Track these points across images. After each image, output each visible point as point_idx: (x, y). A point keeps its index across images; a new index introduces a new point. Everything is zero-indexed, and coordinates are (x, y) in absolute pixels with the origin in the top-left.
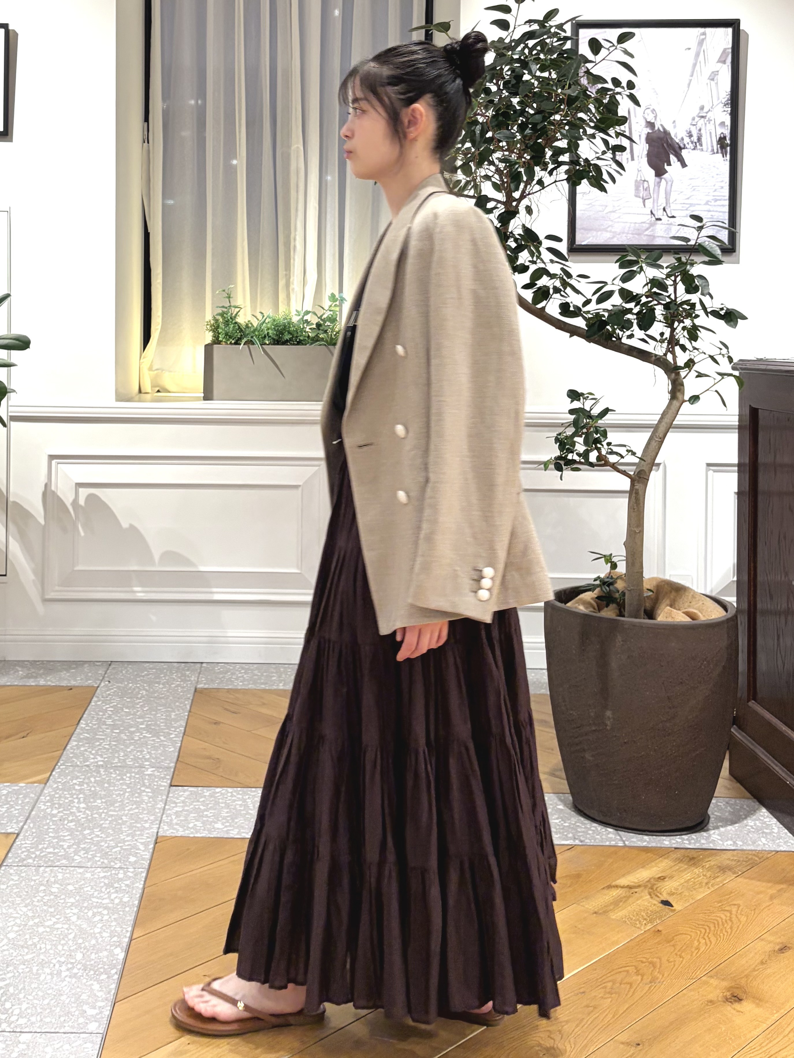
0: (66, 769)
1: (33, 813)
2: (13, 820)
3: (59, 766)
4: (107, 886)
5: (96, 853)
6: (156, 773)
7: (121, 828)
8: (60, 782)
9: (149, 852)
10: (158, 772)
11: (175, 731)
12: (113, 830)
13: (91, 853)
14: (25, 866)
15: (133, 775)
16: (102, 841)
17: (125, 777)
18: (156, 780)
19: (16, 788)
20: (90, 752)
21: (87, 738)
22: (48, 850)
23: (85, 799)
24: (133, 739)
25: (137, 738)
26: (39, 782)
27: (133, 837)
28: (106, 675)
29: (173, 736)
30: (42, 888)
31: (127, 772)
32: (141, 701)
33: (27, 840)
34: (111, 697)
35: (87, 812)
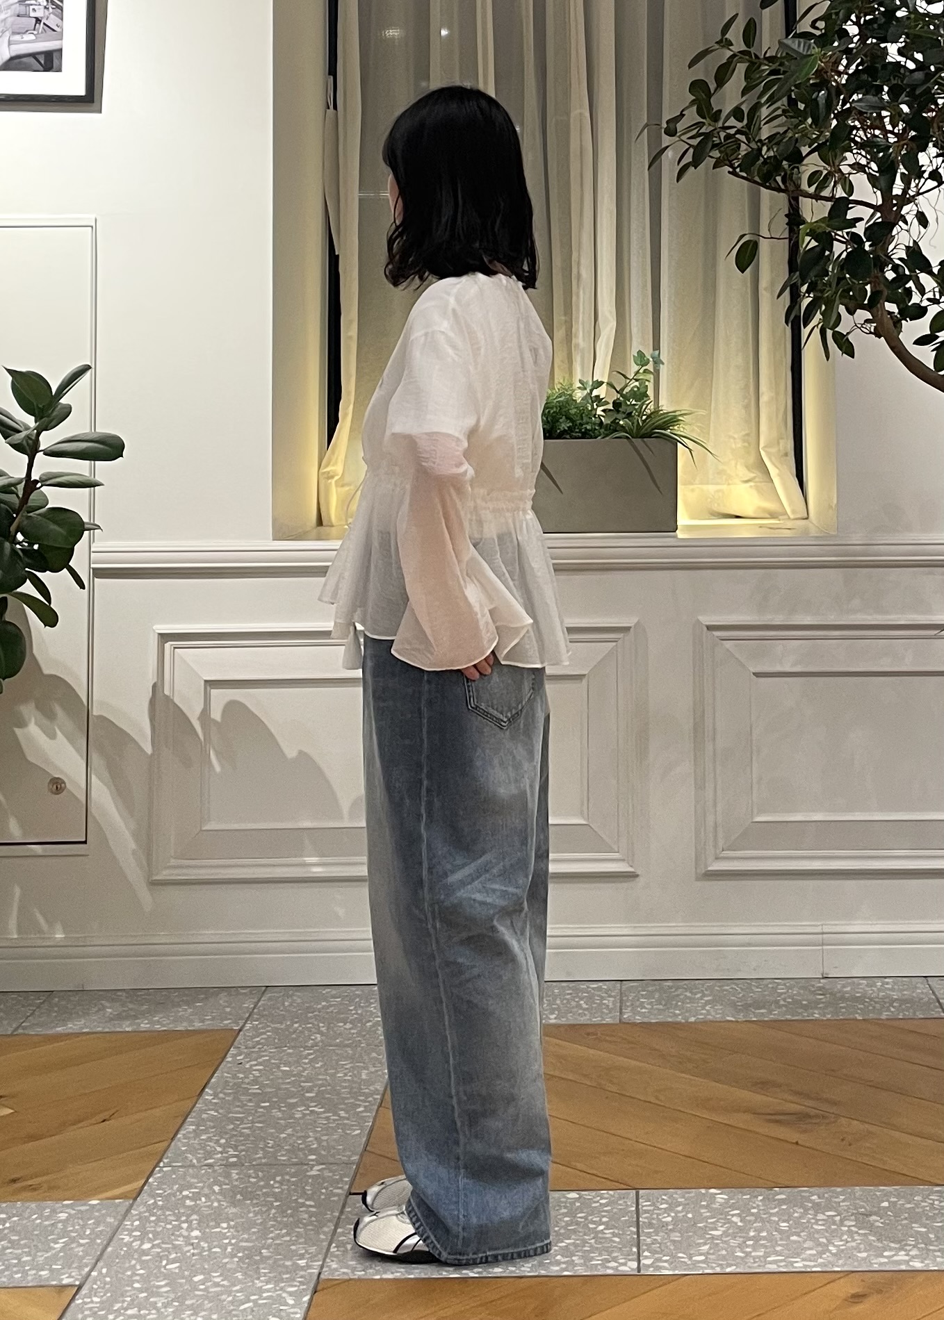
0: (173, 1171)
1: (110, 1249)
2: (73, 1262)
3: (162, 1168)
6: (327, 1174)
7: (258, 1268)
8: (160, 1195)
9: (302, 1309)
10: (330, 1170)
11: (365, 1101)
12: (245, 1274)
15: (287, 1177)
16: (222, 1293)
17: (272, 1182)
18: (326, 1184)
19: (83, 1208)
20: (217, 1142)
21: (212, 1118)
22: (130, 1312)
23: (200, 1222)
24: (291, 1118)
25: (298, 1115)
26: (123, 1196)
27: (276, 1284)
28: (255, 1011)
29: (361, 1109)
31: (277, 1174)
32: (312, 1051)
33: (95, 1296)
34: (260, 1046)
35: (203, 1244)
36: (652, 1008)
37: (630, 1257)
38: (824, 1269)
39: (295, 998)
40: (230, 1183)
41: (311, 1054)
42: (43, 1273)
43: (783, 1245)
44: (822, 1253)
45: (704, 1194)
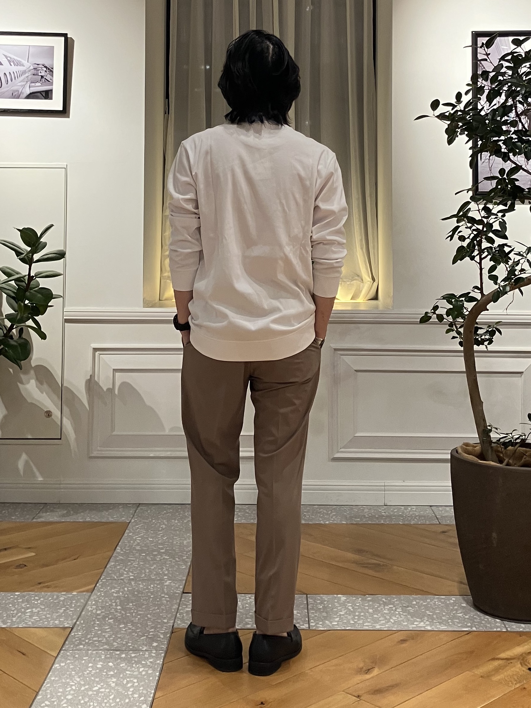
0: (106, 582)
1: (83, 613)
2: (68, 618)
3: (102, 580)
4: (136, 663)
5: (129, 641)
6: (173, 584)
7: (147, 623)
8: (102, 591)
9: (166, 639)
11: (186, 554)
12: (141, 625)
13: (125, 640)
14: (78, 650)
15: (155, 585)
16: (133, 633)
17: (149, 587)
19: (70, 596)
20: (124, 570)
21: (122, 560)
22: (95, 639)
23: (120, 603)
24: (155, 560)
25: (158, 559)
26: (87, 591)
27: (155, 629)
28: (136, 514)
29: (185, 558)
30: (90, 665)
31: (151, 584)
32: (161, 532)
33: (79, 632)
34: (139, 530)
35: (122, 612)
36: (309, 516)
37: (306, 622)
38: (389, 629)
39: (152, 509)
40: (132, 587)
41: (161, 534)
42: (56, 622)
43: (370, 619)
44: (388, 622)
45: (335, 597)
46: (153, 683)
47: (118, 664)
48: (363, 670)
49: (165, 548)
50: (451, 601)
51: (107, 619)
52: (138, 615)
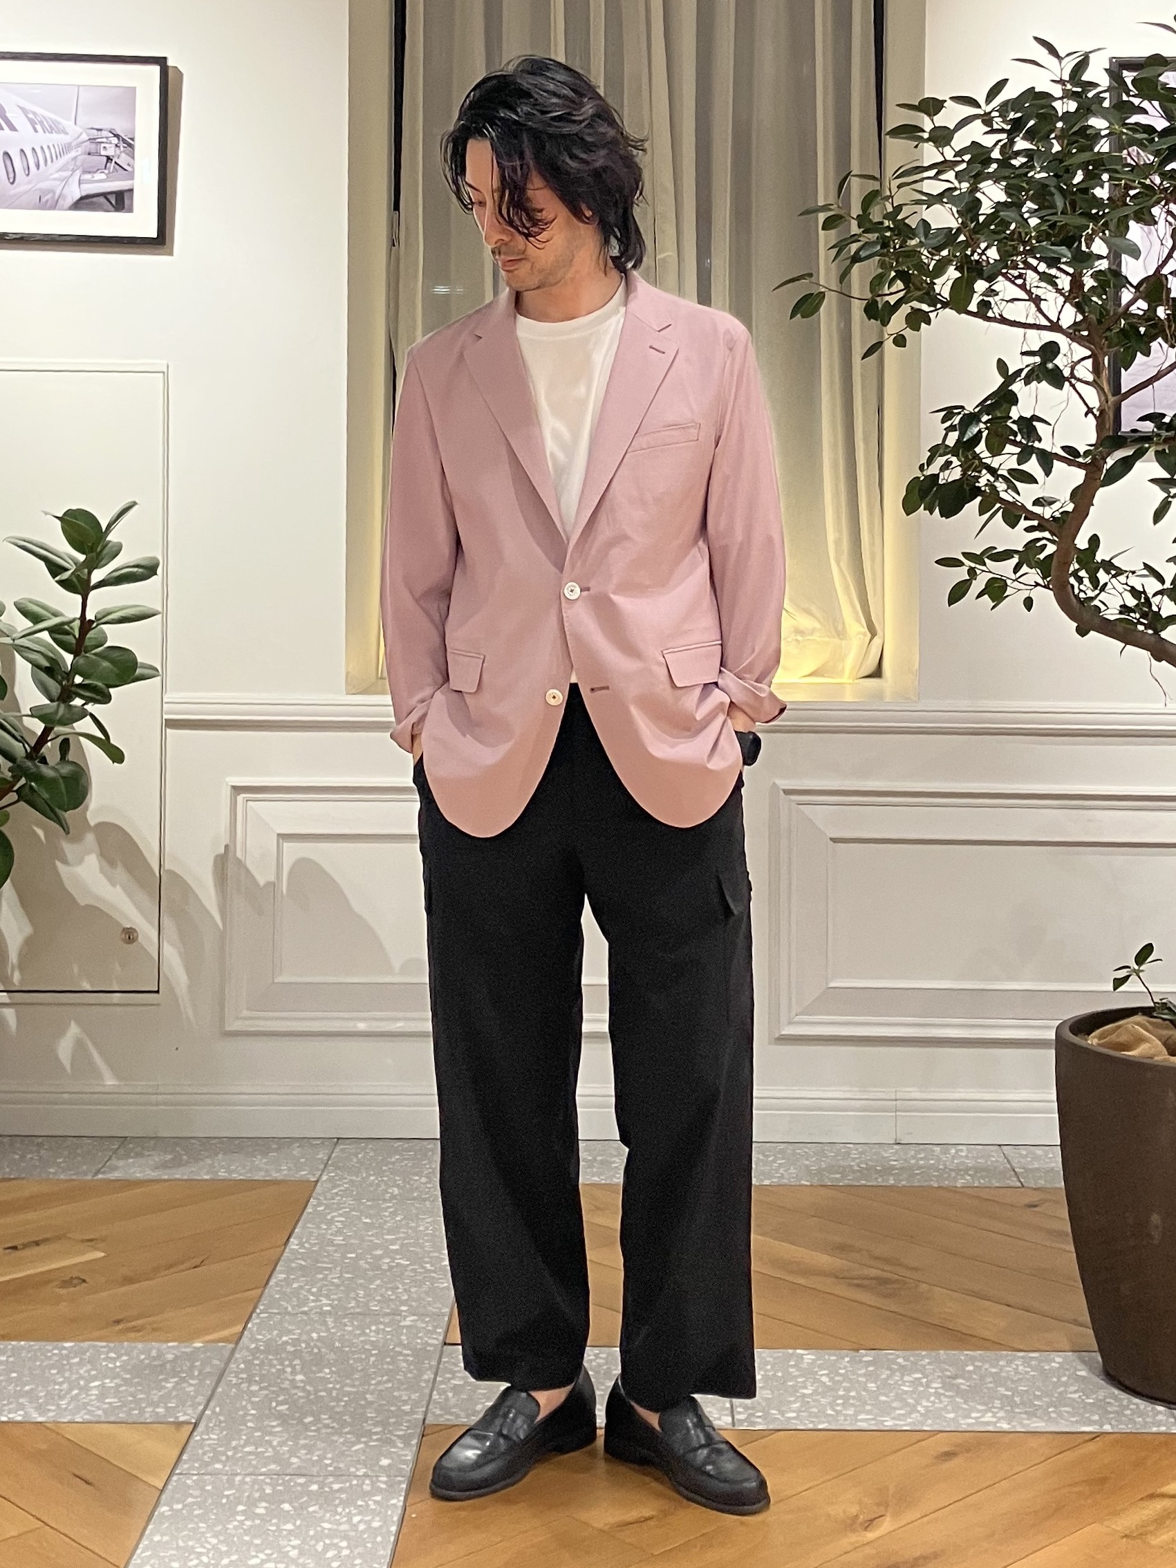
0: (269, 1318)
1: (220, 1390)
2: (186, 1401)
3: (258, 1314)
4: (345, 1503)
5: (325, 1453)
6: (420, 1324)
7: (365, 1412)
8: (260, 1340)
9: (411, 1451)
10: (423, 1321)
12: (352, 1417)
13: (317, 1453)
14: (211, 1474)
15: (381, 1327)
16: (333, 1434)
17: (368, 1331)
18: (420, 1335)
19: (188, 1350)
20: (309, 1291)
21: (302, 1267)
22: (247, 1449)
23: (303, 1367)
24: (379, 1269)
25: (385, 1267)
26: (227, 1339)
27: (384, 1427)
28: (330, 1162)
30: (241, 1508)
31: (371, 1323)
32: (388, 1205)
33: (212, 1434)
34: (339, 1198)
35: (308, 1387)
37: (726, 1412)
38: (914, 1428)
39: (368, 1150)
40: (328, 1330)
41: (390, 1207)
42: (160, 1410)
43: (872, 1405)
44: (911, 1413)
45: (792, 1354)
46: (384, 1549)
47: (303, 1507)
48: (860, 1520)
49: (399, 1242)
50: (1053, 1364)
51: (274, 1404)
52: (345, 1396)
